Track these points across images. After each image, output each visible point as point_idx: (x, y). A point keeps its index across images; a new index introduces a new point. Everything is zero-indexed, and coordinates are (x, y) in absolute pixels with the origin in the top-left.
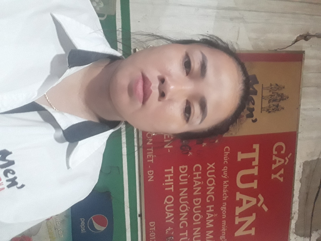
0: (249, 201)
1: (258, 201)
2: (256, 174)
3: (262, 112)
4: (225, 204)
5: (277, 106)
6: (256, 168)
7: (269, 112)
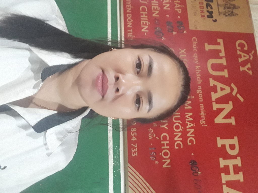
0: (223, 88)
1: (232, 90)
2: (225, 64)
3: (220, 15)
4: (200, 88)
5: (232, 12)
6: (224, 59)
7: (226, 16)
